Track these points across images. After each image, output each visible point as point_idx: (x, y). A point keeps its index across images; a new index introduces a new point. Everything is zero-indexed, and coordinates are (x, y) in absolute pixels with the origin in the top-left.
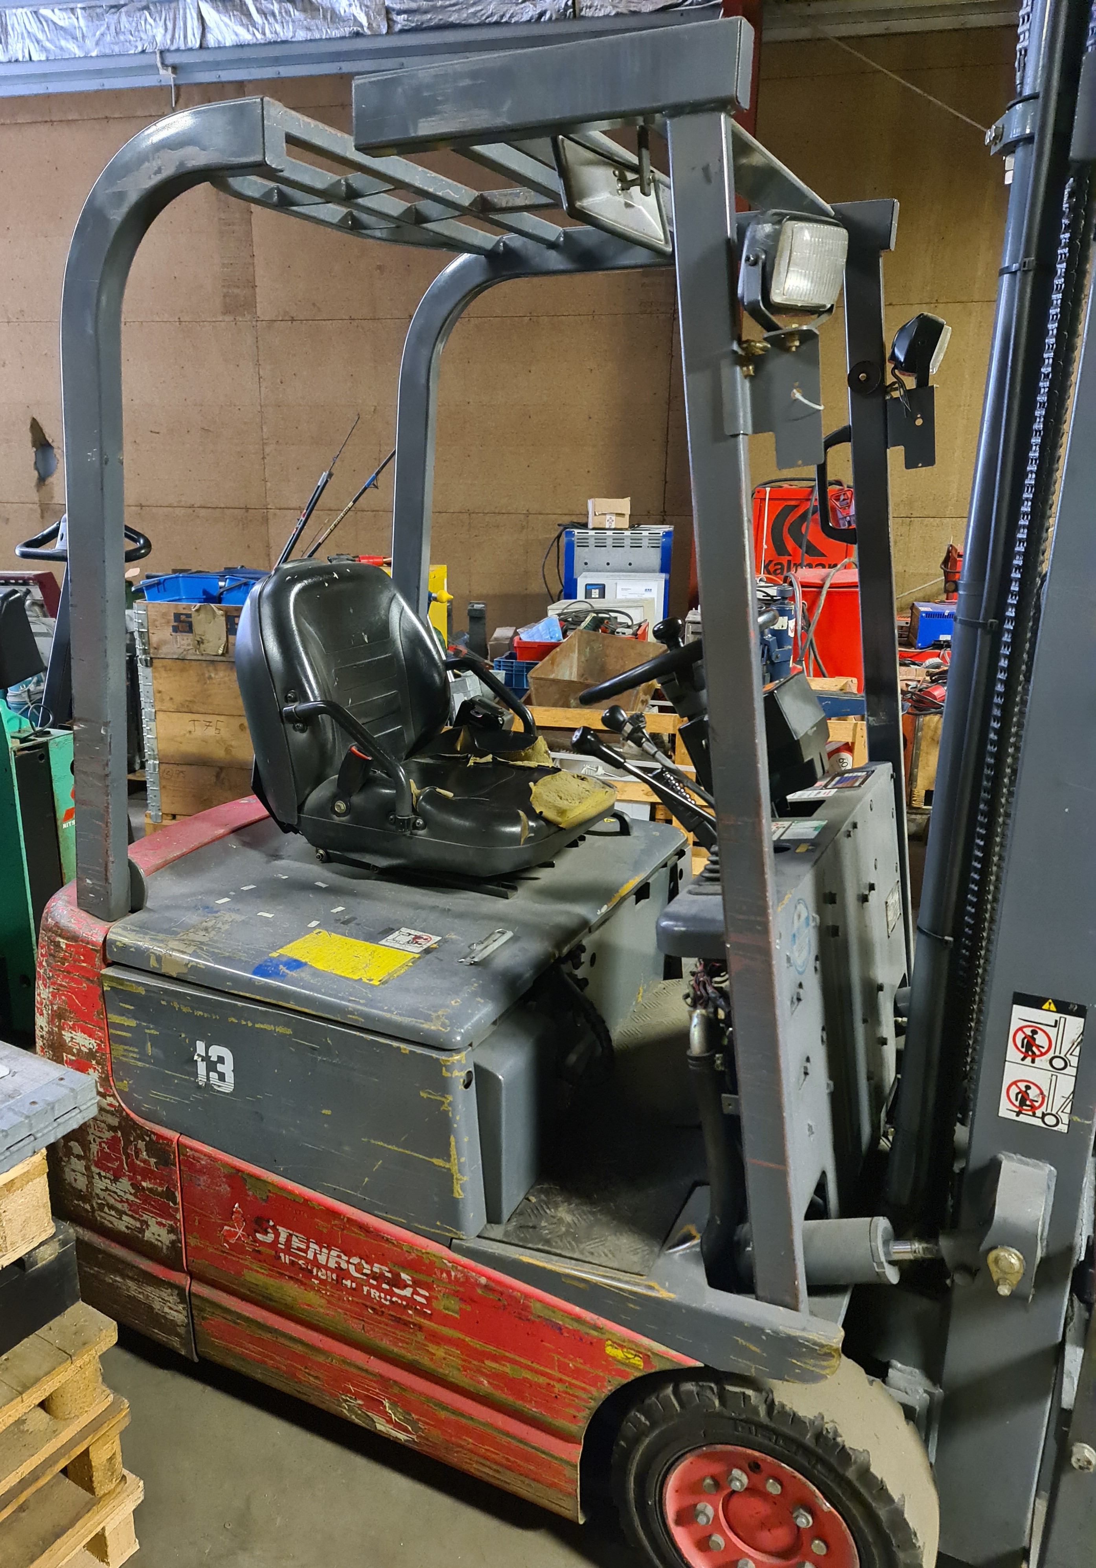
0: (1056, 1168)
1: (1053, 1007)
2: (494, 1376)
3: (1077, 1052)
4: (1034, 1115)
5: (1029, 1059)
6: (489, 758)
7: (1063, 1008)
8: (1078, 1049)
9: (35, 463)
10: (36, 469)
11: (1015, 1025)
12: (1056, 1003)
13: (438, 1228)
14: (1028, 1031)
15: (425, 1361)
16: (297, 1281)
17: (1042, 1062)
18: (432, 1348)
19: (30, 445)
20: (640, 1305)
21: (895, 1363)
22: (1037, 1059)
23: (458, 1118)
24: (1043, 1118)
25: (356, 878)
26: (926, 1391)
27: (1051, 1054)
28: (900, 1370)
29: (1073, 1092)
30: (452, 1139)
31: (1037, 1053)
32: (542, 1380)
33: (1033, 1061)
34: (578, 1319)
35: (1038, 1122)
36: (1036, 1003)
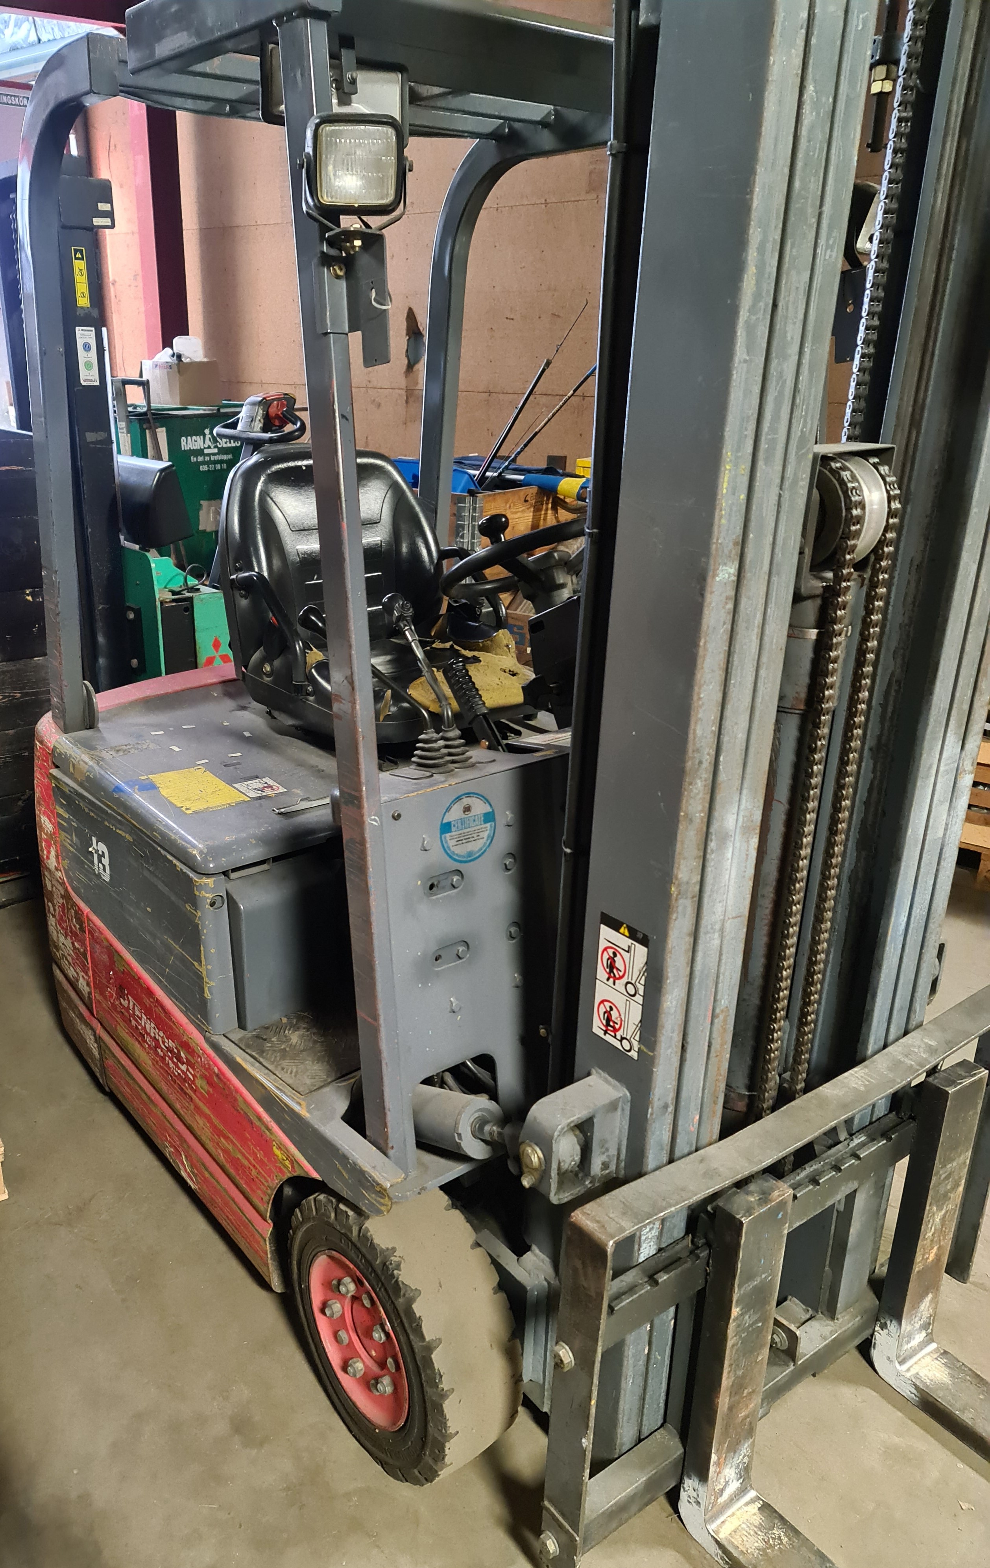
0: (630, 1093)
1: (627, 933)
2: (226, 1151)
3: (643, 982)
4: (615, 1037)
5: (611, 980)
6: (448, 645)
7: (633, 935)
8: (643, 978)
9: (407, 351)
10: (407, 356)
11: (603, 944)
12: (630, 929)
13: (198, 1018)
14: (611, 952)
15: (195, 1126)
16: (139, 1042)
17: (620, 984)
18: (198, 1117)
19: (404, 332)
20: (292, 1118)
21: (534, 1247)
22: (617, 981)
23: (205, 931)
24: (621, 1041)
25: (281, 734)
26: (546, 1279)
27: (625, 980)
28: (536, 1255)
29: (641, 1021)
30: (202, 948)
31: (617, 976)
32: (246, 1163)
33: (614, 984)
34: (259, 1118)
35: (617, 1044)
36: (615, 925)
